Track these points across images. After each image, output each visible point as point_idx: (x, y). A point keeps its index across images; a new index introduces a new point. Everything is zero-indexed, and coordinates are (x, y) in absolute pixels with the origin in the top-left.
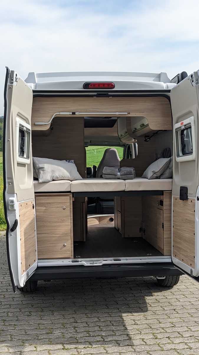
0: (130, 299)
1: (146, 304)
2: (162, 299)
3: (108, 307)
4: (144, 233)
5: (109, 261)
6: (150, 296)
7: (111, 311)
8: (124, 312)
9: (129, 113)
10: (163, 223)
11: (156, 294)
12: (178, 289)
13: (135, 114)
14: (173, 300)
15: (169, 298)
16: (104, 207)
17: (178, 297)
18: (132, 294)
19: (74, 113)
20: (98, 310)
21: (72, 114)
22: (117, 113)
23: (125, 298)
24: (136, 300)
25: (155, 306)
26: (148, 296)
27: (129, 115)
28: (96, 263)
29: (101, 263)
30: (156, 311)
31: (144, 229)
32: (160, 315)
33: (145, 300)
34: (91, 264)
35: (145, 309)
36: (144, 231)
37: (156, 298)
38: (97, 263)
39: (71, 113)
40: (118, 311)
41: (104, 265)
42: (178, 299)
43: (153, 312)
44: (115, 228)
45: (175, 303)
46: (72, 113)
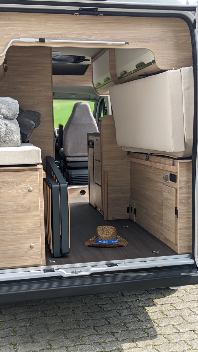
0: (125, 312)
1: (151, 322)
2: (170, 310)
3: (97, 332)
4: (135, 215)
5: (101, 267)
6: (151, 306)
7: (103, 340)
8: (123, 340)
9: (128, 43)
10: (176, 208)
11: (158, 301)
12: (185, 290)
13: (137, 45)
14: (186, 313)
15: (180, 308)
16: (73, 176)
17: (190, 305)
18: (126, 303)
19: (42, 40)
20: (84, 339)
21: (40, 42)
22: (110, 42)
23: (118, 313)
24: (135, 316)
25: (165, 324)
26: (149, 306)
27: (127, 47)
28: (80, 272)
29: (88, 270)
30: (168, 334)
31: (135, 209)
32: (176, 342)
33: (148, 314)
34: (72, 272)
35: (152, 333)
36: (135, 211)
37: (162, 309)
38: (82, 272)
39: (38, 40)
40: (114, 339)
41: (92, 274)
42: (191, 309)
43: (166, 338)
44: (90, 204)
45: (190, 318)
46: (40, 39)
